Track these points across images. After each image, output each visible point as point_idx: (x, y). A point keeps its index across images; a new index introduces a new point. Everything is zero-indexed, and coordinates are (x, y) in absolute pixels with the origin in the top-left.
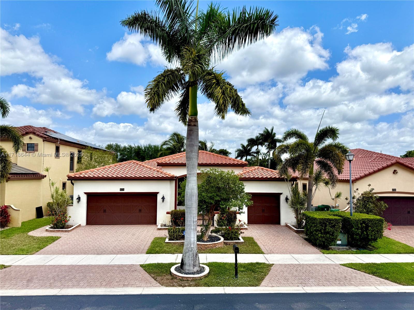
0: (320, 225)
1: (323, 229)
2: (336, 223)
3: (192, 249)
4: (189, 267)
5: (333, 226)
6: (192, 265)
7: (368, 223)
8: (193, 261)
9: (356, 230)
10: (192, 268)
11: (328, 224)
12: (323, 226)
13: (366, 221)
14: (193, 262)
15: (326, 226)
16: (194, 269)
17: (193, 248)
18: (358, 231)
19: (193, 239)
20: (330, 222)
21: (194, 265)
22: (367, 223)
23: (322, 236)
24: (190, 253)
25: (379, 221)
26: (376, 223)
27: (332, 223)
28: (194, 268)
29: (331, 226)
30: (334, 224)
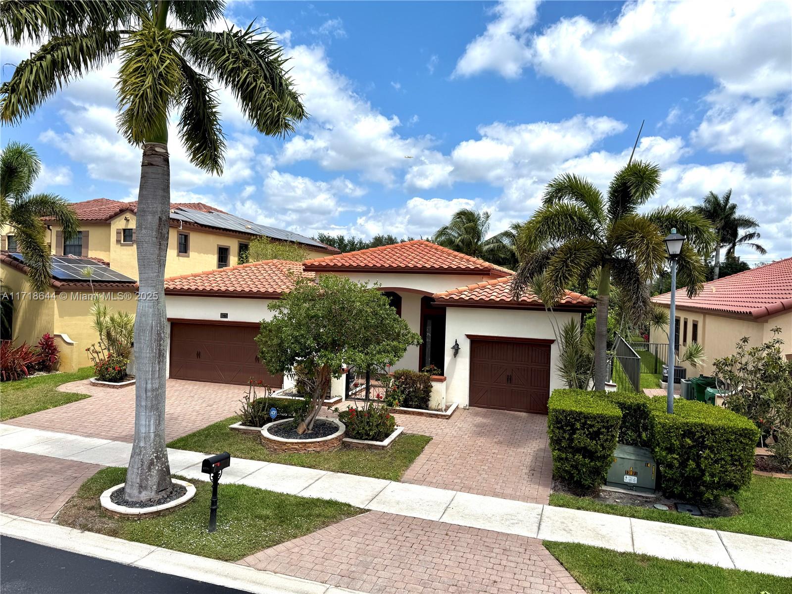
0: (558, 428)
1: (564, 438)
2: (604, 427)
3: (141, 451)
4: (131, 488)
5: (595, 436)
6: (137, 485)
7: (703, 437)
8: (141, 476)
9: (664, 454)
10: (135, 492)
11: (578, 425)
12: (565, 431)
13: (697, 431)
14: (138, 480)
15: (574, 431)
16: (141, 496)
17: (143, 449)
18: (669, 456)
19: (144, 429)
20: (586, 422)
21: (141, 486)
22: (699, 437)
23: (564, 456)
24: (137, 460)
25: (741, 435)
26: (728, 441)
27: (592, 426)
28: (140, 492)
29: (587, 433)
30: (595, 429)
